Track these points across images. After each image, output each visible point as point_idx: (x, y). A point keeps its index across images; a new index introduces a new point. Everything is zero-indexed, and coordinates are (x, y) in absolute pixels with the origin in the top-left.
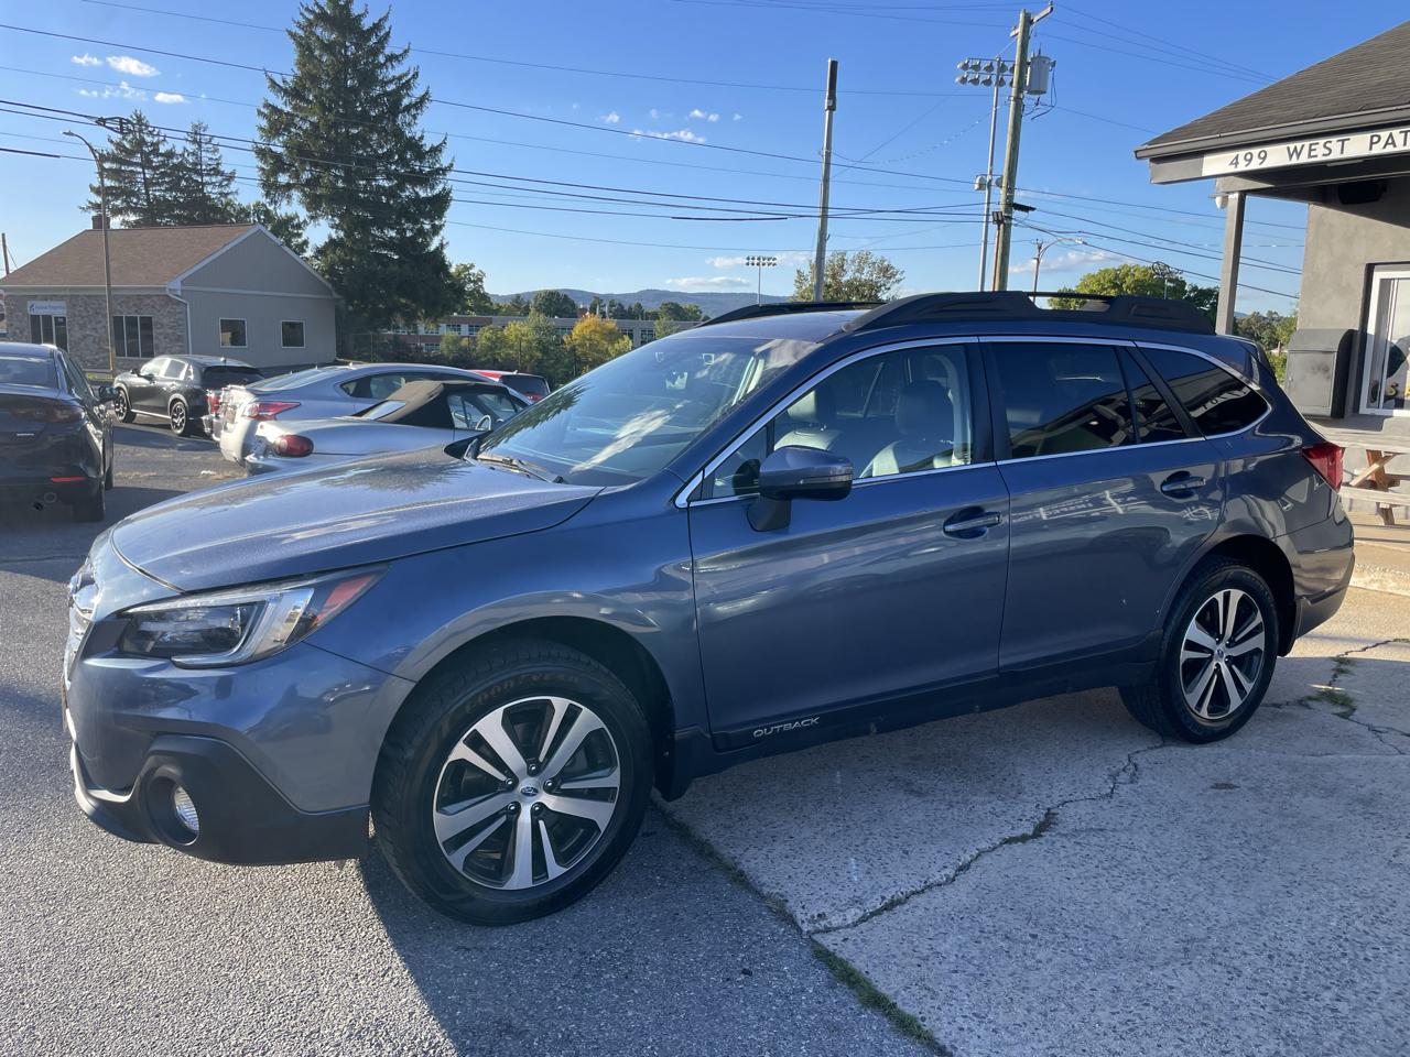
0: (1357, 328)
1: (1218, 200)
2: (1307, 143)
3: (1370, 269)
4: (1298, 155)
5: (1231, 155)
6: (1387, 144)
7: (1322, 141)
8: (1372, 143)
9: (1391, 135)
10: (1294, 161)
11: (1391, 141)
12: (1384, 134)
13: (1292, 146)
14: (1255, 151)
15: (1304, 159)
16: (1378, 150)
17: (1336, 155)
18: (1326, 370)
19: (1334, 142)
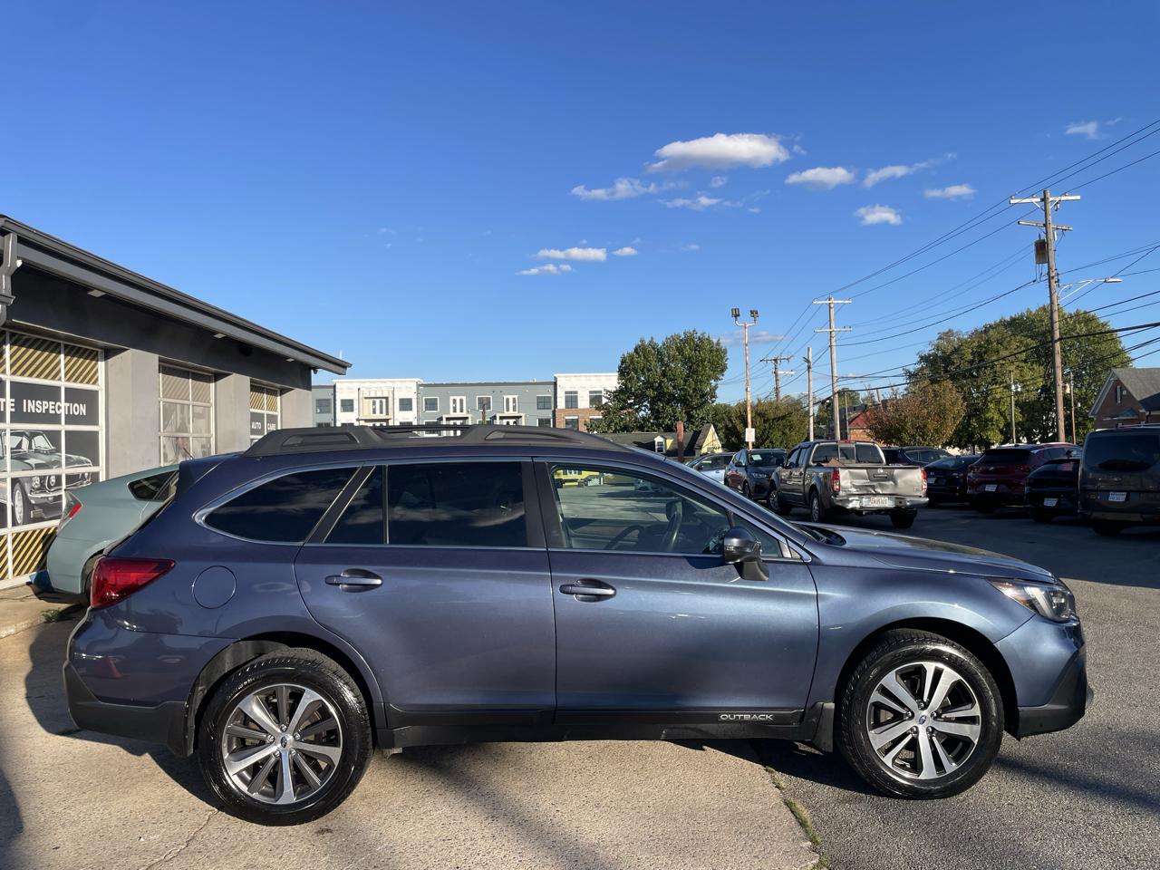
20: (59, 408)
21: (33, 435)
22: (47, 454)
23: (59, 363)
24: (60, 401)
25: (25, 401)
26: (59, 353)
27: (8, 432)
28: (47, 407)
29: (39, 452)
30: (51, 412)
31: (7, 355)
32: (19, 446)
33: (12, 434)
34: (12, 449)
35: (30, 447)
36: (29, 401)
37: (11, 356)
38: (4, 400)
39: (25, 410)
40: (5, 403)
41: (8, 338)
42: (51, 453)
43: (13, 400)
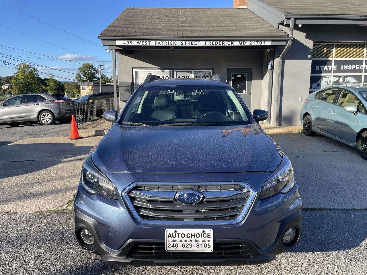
0: (132, 82)
1: (108, 51)
2: (141, 41)
3: (133, 68)
4: (140, 44)
5: (123, 41)
6: (158, 44)
7: (145, 41)
8: (155, 43)
9: (159, 42)
10: (139, 45)
11: (159, 43)
12: (158, 42)
13: (138, 41)
14: (129, 41)
15: (141, 44)
16: (157, 45)
17: (148, 45)
18: (128, 90)
19: (147, 42)
20: (362, 67)
21: (346, 77)
22: (353, 83)
23: (364, 51)
24: (363, 65)
25: (342, 66)
26: (364, 48)
27: (332, 77)
28: (355, 67)
29: (349, 83)
30: (356, 69)
31: (334, 52)
32: (338, 80)
33: (333, 77)
34: (333, 82)
35: (344, 80)
36: (345, 66)
37: (336, 52)
38: (331, 66)
39: (342, 69)
40: (331, 67)
41: (334, 46)
42: (356, 83)
43: (336, 66)
